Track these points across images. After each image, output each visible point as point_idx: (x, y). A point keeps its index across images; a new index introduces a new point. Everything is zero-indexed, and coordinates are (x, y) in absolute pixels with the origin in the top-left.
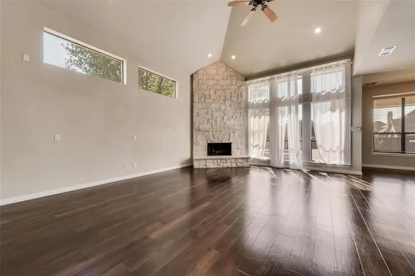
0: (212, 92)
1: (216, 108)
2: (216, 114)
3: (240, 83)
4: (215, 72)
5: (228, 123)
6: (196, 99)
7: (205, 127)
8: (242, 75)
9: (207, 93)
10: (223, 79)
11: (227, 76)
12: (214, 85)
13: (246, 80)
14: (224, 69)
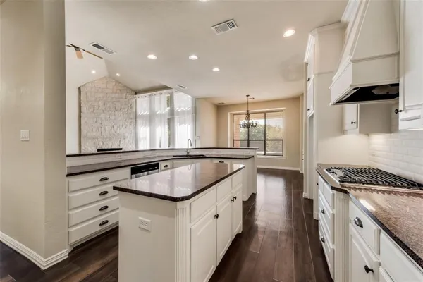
0: (101, 103)
1: (106, 119)
2: (105, 123)
3: (129, 96)
4: (104, 86)
5: (118, 131)
6: (84, 109)
7: (95, 134)
8: (132, 90)
9: (96, 104)
10: (113, 93)
11: (117, 90)
12: (103, 97)
13: (136, 94)
14: (114, 84)
